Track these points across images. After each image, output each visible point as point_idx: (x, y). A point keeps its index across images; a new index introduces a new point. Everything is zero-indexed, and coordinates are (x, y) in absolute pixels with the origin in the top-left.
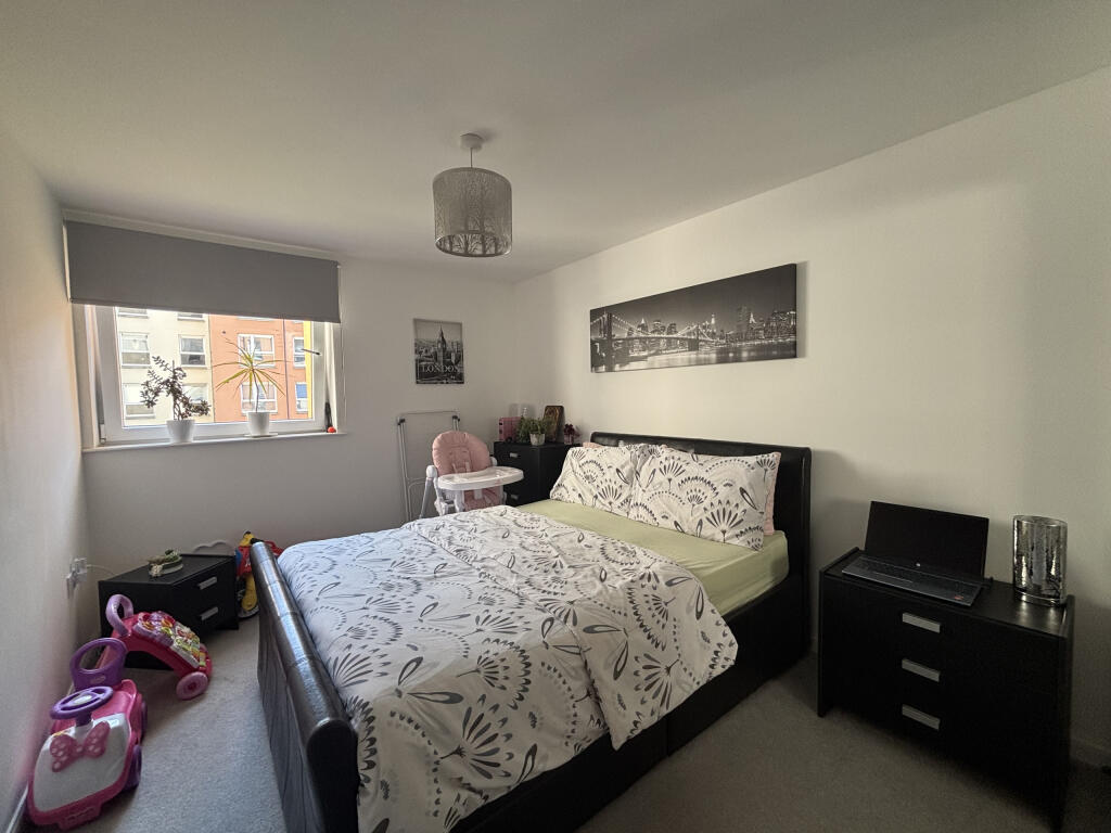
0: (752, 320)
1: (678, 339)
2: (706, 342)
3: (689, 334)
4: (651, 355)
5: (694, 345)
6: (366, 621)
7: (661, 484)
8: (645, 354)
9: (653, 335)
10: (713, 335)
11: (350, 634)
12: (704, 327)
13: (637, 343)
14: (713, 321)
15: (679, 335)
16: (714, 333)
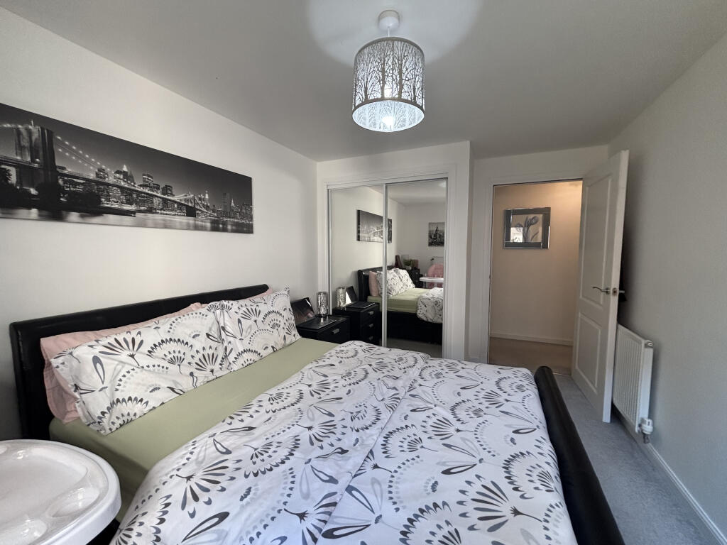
0: (233, 204)
1: (175, 202)
2: (203, 212)
3: (186, 200)
4: (140, 211)
5: (191, 212)
6: (511, 392)
7: (250, 327)
8: (133, 208)
9: (141, 189)
10: (207, 207)
11: (525, 389)
12: (200, 199)
13: (115, 192)
14: (207, 197)
15: (176, 198)
16: (208, 206)
